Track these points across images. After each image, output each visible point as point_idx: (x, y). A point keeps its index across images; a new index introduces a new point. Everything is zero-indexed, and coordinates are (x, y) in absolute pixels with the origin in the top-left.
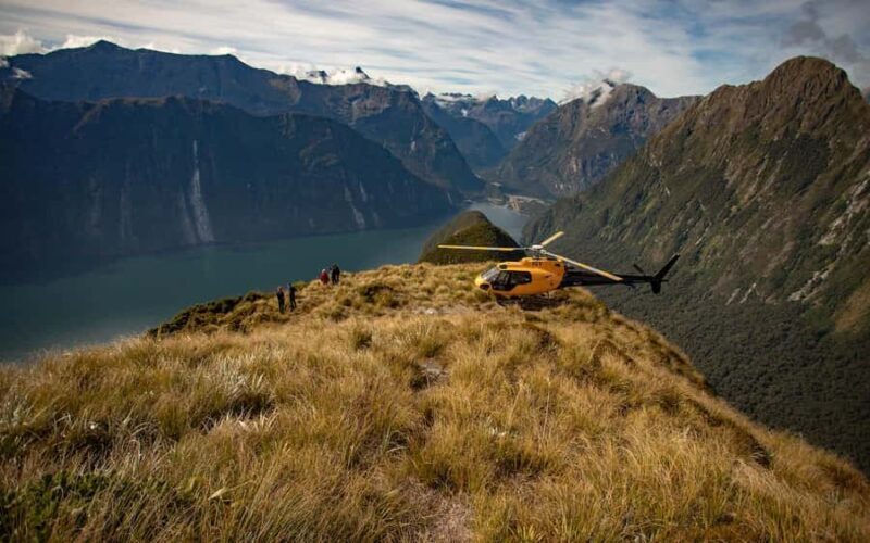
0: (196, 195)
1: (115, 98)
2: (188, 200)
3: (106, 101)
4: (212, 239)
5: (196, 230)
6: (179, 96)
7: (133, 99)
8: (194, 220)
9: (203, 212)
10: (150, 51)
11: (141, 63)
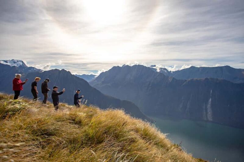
0: (209, 106)
1: (192, 79)
2: (206, 107)
3: (189, 79)
4: (212, 120)
5: (207, 116)
6: (208, 78)
7: (196, 79)
8: (207, 113)
9: (210, 111)
10: (203, 67)
11: (200, 70)
